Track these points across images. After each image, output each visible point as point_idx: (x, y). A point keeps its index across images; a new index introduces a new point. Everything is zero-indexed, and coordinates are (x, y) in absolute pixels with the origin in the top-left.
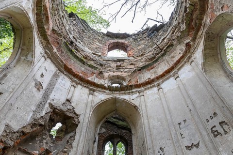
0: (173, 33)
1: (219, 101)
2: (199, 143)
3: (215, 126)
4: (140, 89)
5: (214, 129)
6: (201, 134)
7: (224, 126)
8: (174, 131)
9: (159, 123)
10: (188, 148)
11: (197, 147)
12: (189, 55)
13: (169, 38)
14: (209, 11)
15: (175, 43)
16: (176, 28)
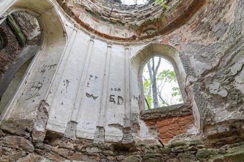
0: (126, 17)
1: (127, 85)
2: (96, 97)
3: (114, 96)
4: (77, 24)
5: (112, 97)
6: (102, 93)
7: (120, 100)
8: (85, 78)
9: (76, 63)
10: (87, 95)
11: (94, 99)
12: (129, 43)
13: (120, 16)
14: (166, 36)
15: (126, 25)
16: (130, 17)
